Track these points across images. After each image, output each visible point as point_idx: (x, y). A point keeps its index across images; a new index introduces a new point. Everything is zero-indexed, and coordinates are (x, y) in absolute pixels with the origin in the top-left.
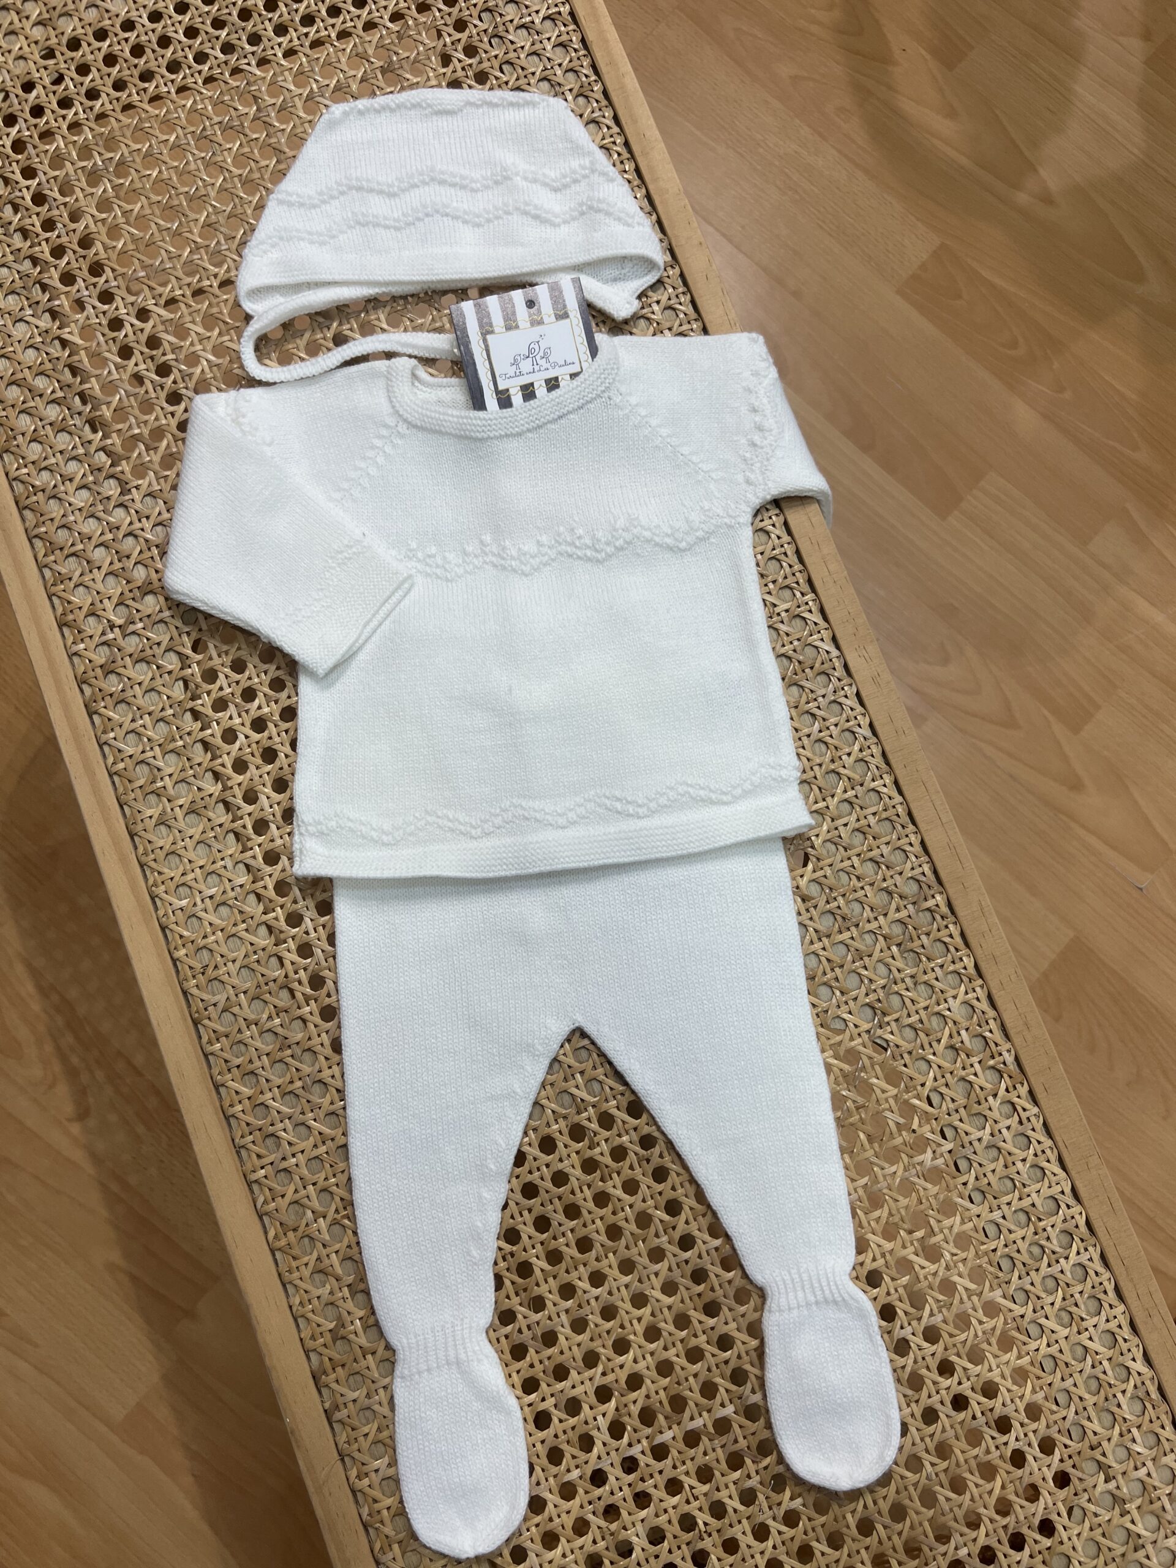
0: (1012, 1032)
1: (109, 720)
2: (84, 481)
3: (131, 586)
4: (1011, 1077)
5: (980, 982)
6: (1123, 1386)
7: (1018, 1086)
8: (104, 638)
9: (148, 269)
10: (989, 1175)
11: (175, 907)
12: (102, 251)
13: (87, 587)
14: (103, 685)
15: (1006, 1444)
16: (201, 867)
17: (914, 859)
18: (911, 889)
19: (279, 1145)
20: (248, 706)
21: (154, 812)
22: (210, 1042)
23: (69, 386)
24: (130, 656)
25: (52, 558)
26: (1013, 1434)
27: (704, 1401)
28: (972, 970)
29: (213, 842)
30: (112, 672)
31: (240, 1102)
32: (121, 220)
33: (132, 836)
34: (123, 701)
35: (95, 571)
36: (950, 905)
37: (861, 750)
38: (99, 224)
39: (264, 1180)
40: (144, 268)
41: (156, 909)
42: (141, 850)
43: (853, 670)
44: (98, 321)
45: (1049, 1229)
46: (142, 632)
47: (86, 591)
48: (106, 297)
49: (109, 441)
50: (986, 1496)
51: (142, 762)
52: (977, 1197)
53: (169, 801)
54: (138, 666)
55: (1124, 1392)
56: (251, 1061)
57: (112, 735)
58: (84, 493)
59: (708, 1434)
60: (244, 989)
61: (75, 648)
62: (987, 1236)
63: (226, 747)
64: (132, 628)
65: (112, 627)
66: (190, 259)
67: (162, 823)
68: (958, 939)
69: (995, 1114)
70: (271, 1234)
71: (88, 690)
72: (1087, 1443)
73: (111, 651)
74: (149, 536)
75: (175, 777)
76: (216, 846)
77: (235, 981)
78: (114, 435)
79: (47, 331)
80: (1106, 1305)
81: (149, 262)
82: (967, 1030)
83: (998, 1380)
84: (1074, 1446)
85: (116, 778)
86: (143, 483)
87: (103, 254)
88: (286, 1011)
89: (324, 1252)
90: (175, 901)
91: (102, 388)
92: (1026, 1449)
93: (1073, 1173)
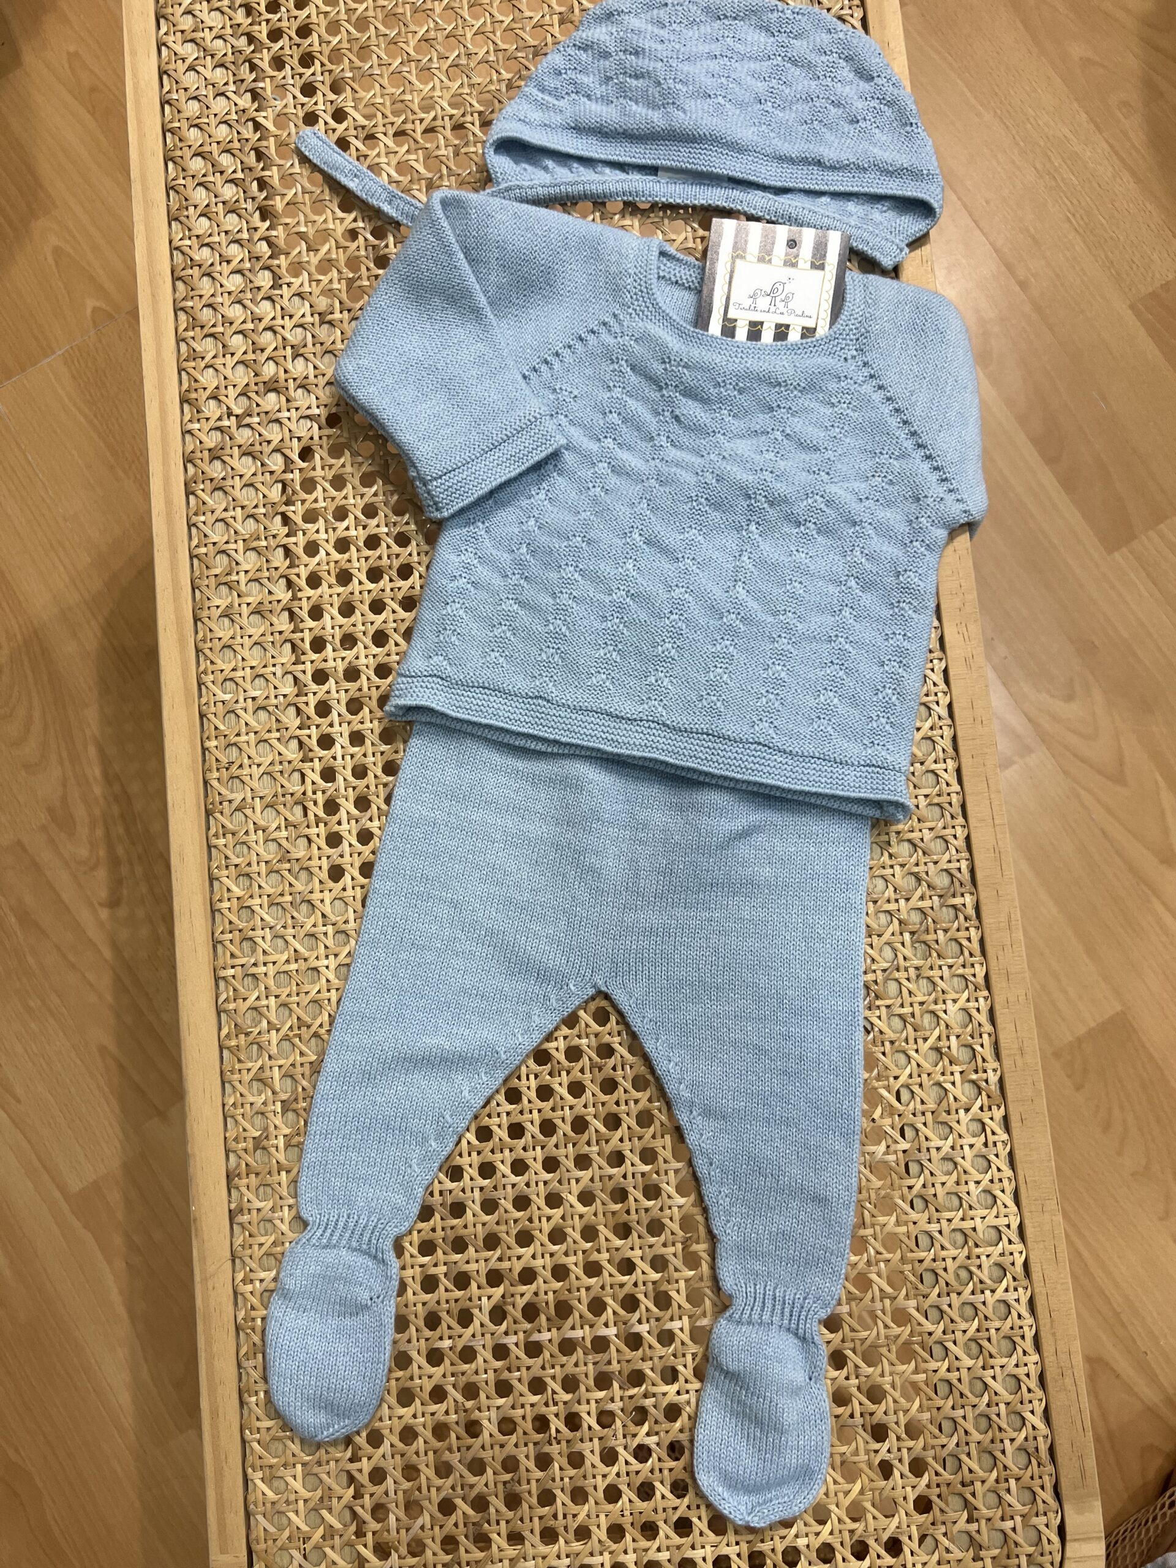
0: (1004, 1053)
1: (204, 503)
2: (241, 266)
3: (258, 379)
4: (989, 1097)
5: (986, 993)
6: (1014, 1435)
7: (994, 1108)
8: (219, 424)
9: (355, 71)
10: (938, 1186)
11: (217, 698)
12: (316, 43)
13: (216, 370)
14: (207, 469)
15: (876, 1451)
16: (252, 668)
17: (954, 852)
18: (943, 881)
19: (254, 951)
20: (337, 524)
21: (223, 603)
22: (216, 835)
23: (250, 169)
24: (239, 447)
25: (191, 334)
26: (886, 1445)
27: (590, 1316)
28: (980, 979)
29: (269, 646)
30: (218, 458)
31: (229, 900)
32: (343, 16)
33: (196, 620)
34: (221, 489)
35: (228, 356)
36: (977, 908)
37: (931, 728)
38: (321, 16)
39: (231, 979)
40: (352, 69)
41: (200, 696)
42: (200, 635)
43: (948, 645)
44: (294, 111)
45: (984, 1258)
46: (256, 426)
47: (215, 373)
48: (309, 90)
49: (274, 233)
50: (841, 1495)
51: (224, 552)
52: (919, 1204)
53: (239, 596)
54: (244, 458)
55: (1012, 1440)
56: (249, 864)
57: (202, 518)
58: (238, 278)
59: (584, 1348)
60: (261, 795)
61: (190, 426)
62: (917, 1245)
63: (305, 559)
64: (248, 420)
65: (230, 414)
66: (399, 70)
67: (226, 616)
68: (976, 946)
69: (962, 1129)
70: (225, 1031)
71: (191, 470)
72: (959, 1477)
73: (223, 438)
74: (288, 336)
75: (250, 575)
76: (272, 651)
77: (255, 784)
78: (281, 228)
79: (244, 111)
80: (1019, 1350)
81: (358, 63)
82: (958, 1037)
83: (887, 1387)
84: (946, 1476)
85: (195, 561)
86: (296, 282)
87: (316, 47)
88: (295, 826)
89: (269, 1063)
90: (218, 692)
91: (282, 178)
92: (896, 1463)
93: (1025, 1211)
